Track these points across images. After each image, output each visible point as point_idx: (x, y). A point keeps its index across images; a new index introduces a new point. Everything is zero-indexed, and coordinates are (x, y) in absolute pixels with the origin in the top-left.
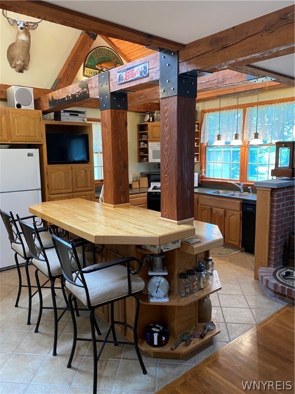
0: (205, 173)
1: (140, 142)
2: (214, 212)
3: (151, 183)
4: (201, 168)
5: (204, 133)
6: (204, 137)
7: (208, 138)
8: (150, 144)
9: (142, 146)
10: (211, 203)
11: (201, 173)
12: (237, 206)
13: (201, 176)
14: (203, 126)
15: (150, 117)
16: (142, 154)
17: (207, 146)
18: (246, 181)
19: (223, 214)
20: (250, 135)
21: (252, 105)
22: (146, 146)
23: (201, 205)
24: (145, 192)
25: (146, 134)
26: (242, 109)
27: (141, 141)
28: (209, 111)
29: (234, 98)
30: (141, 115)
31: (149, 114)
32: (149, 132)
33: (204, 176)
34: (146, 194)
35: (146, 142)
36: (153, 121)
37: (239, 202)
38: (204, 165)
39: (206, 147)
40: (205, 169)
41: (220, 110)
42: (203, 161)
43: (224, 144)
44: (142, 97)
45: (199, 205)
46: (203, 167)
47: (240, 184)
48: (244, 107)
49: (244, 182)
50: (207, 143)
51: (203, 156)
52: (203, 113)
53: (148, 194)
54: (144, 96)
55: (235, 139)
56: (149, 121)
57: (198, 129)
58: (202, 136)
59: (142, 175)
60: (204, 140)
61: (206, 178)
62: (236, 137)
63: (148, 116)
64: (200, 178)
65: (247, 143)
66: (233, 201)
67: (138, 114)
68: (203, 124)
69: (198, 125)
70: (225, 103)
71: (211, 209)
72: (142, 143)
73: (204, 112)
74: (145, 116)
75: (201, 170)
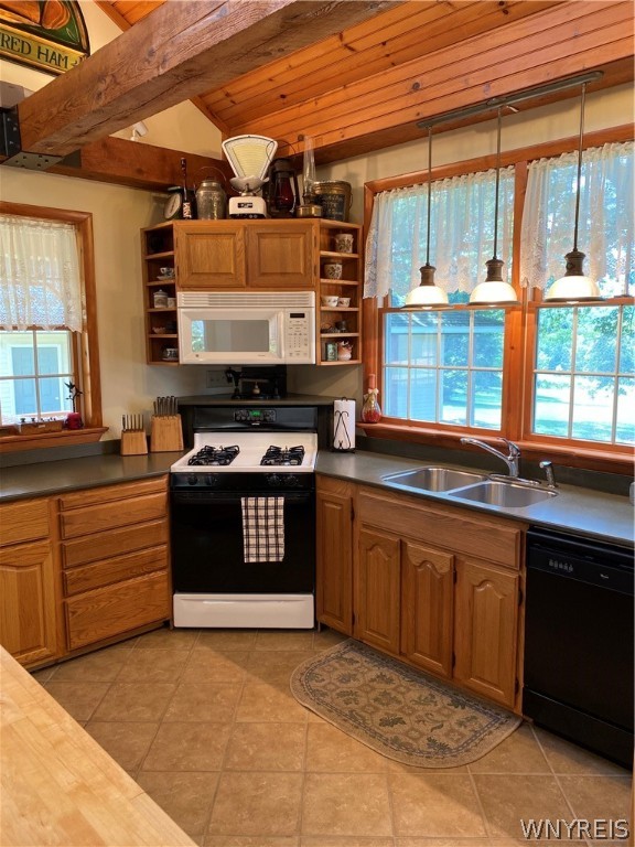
0: (379, 401)
1: (151, 291)
2: (415, 561)
3: (197, 436)
4: (366, 385)
5: (375, 264)
6: (374, 280)
7: (387, 282)
8: (181, 295)
9: (158, 307)
10: (402, 525)
11: (366, 402)
12: (506, 549)
13: (364, 410)
14: (370, 240)
15: (183, 201)
16: (160, 333)
17: (386, 309)
18: (528, 436)
19: (446, 569)
20: (540, 267)
21: (551, 151)
22: (171, 307)
23: (365, 526)
24: (159, 476)
25: (169, 262)
26: (511, 170)
27: (156, 289)
28: (390, 186)
29: (480, 131)
30: (156, 199)
31: (181, 191)
32: (179, 253)
33: (376, 413)
34: (164, 481)
35: (170, 291)
36: (195, 215)
37: (513, 531)
38: (374, 376)
39: (382, 312)
40: (380, 388)
41: (430, 178)
42: (373, 361)
43: (444, 300)
44: (102, 87)
45: (358, 527)
46: (373, 382)
47: (504, 449)
48: (520, 161)
49: (518, 439)
50: (386, 299)
51: (374, 344)
52: (369, 193)
53: (169, 482)
54: (108, 79)
55: (488, 280)
56: (180, 215)
57: (355, 251)
58: (367, 273)
59: (164, 406)
60: (374, 289)
61: (383, 420)
62: (494, 272)
63: (177, 199)
64: (365, 418)
65: (529, 298)
66: (487, 524)
67: (146, 194)
68: (373, 232)
69: (355, 238)
70: (447, 151)
71: (402, 545)
72: (158, 296)
73: (374, 189)
74: (167, 201)
75: (366, 392)
